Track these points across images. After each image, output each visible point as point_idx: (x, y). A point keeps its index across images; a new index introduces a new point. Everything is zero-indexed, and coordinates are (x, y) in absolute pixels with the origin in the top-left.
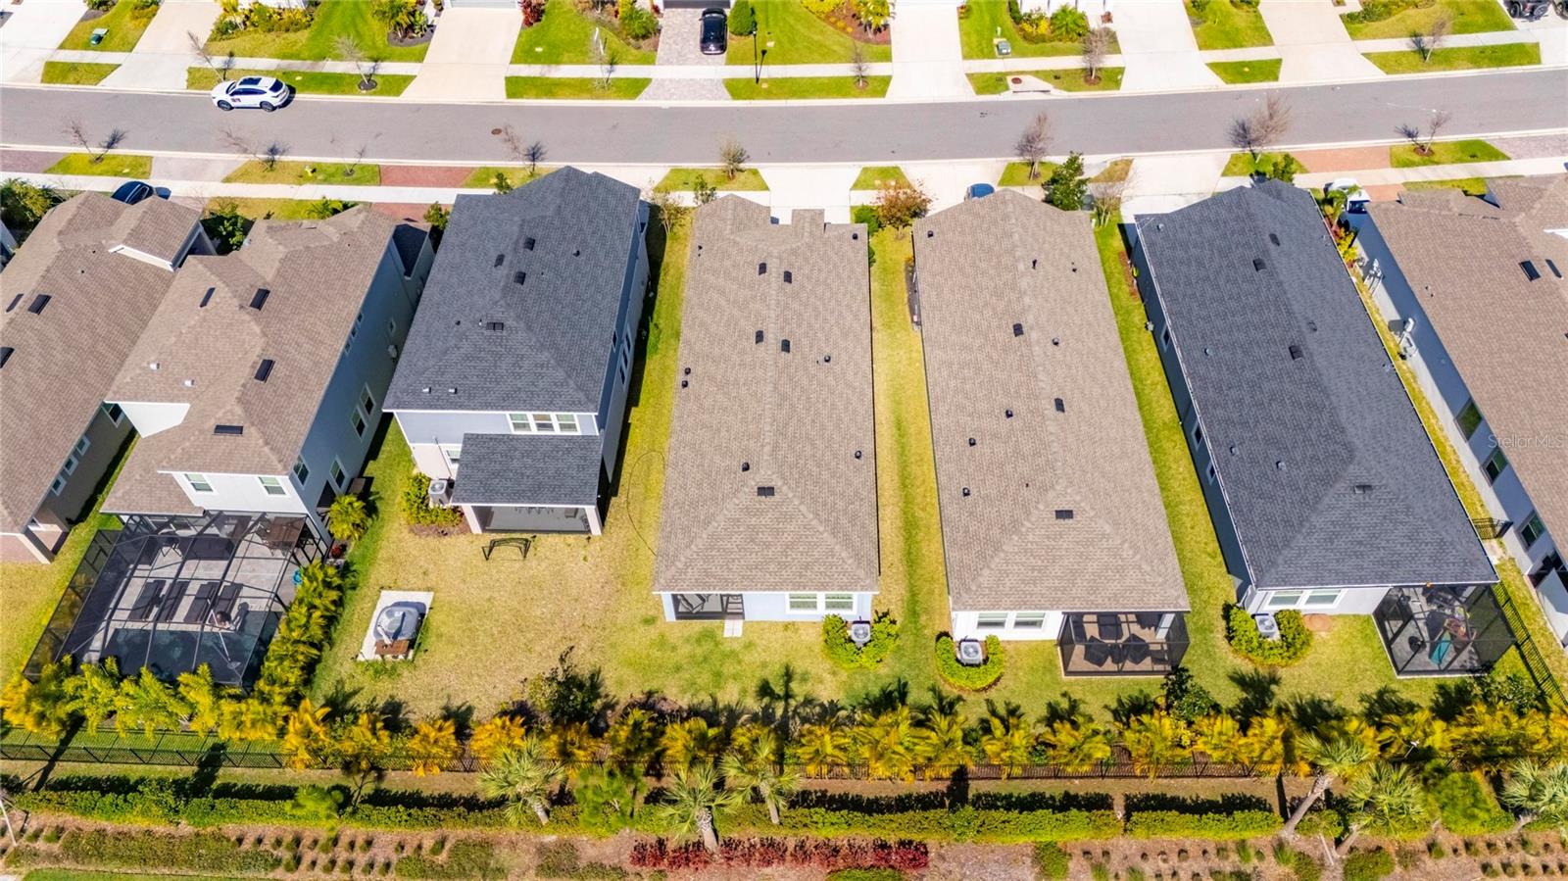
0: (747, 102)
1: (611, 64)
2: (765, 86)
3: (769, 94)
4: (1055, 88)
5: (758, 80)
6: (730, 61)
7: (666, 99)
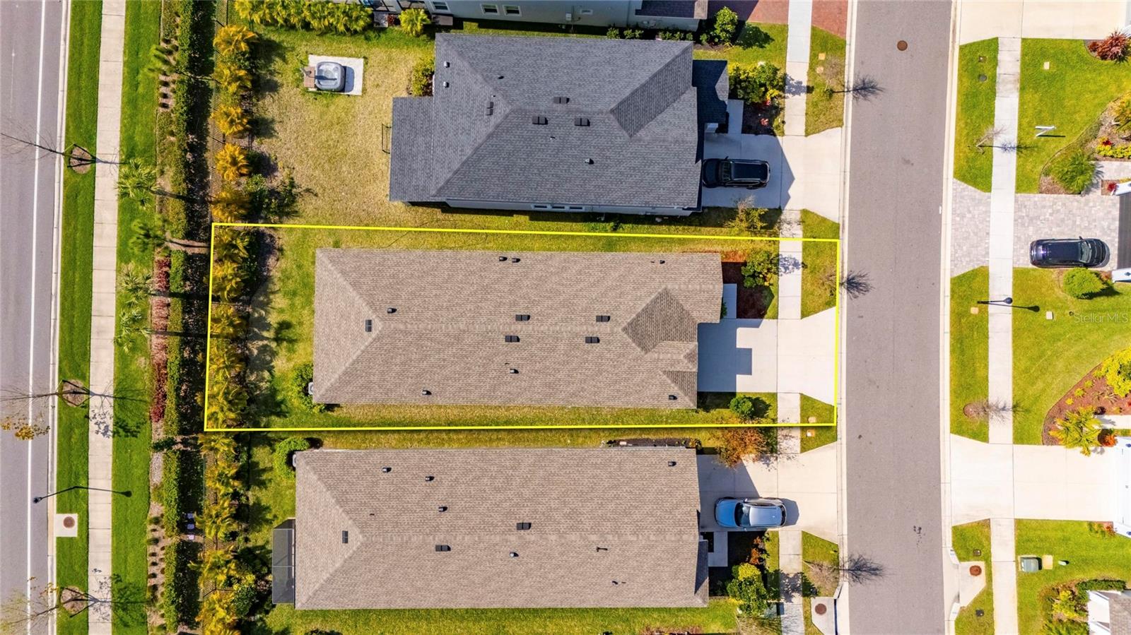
0: (948, 293)
1: (1019, 147)
2: (974, 310)
3: (958, 316)
4: (962, 609)
5: (987, 303)
6: (1019, 274)
7: (954, 210)
